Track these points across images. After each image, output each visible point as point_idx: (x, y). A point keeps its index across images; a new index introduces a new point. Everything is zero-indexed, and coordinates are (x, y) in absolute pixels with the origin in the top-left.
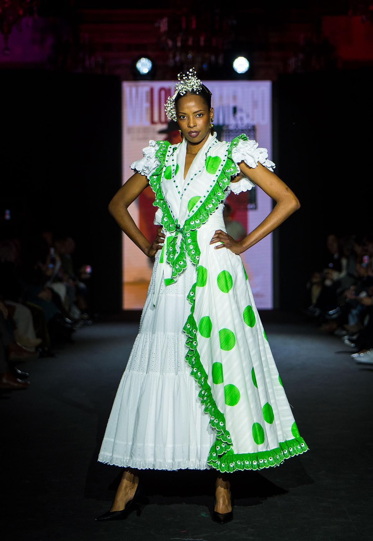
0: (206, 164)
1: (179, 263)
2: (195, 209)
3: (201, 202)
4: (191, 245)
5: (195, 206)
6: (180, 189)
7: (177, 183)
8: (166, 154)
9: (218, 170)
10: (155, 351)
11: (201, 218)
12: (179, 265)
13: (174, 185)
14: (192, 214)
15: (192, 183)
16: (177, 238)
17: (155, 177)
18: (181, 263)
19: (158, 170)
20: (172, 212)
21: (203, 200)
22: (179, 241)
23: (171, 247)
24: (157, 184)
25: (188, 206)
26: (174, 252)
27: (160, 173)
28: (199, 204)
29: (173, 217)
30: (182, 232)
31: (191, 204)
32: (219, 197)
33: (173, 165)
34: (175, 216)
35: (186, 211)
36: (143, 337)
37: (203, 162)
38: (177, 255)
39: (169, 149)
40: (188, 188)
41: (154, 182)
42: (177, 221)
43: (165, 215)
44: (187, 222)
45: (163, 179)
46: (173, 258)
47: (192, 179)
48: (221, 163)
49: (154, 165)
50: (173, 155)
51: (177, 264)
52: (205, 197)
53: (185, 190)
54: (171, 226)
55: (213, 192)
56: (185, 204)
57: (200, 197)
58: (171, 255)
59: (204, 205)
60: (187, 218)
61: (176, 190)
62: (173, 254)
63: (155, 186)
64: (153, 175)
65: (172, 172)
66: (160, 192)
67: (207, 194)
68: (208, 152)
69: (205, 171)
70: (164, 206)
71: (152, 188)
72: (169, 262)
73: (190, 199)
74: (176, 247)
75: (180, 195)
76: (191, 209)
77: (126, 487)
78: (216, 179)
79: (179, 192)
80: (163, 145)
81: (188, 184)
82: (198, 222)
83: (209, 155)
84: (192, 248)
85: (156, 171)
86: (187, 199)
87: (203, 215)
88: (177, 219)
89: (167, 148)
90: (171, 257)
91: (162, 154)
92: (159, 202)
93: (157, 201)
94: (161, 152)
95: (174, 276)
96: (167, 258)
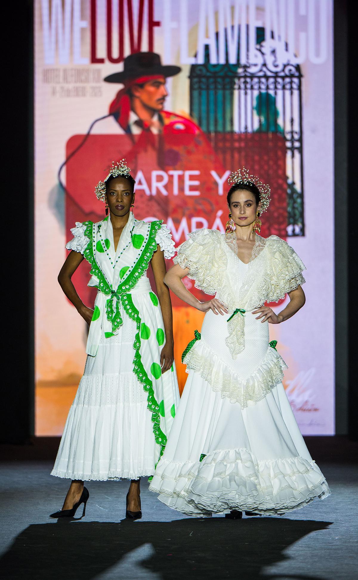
0: (132, 240)
1: (117, 320)
2: (125, 277)
3: (130, 271)
4: (128, 306)
5: (125, 275)
6: (113, 260)
7: (110, 256)
8: (92, 232)
9: (142, 246)
10: (104, 389)
11: (130, 284)
12: (117, 322)
13: (108, 257)
14: (123, 281)
15: (121, 256)
16: (113, 300)
17: (88, 251)
18: (118, 320)
19: (89, 245)
20: (106, 279)
21: (131, 269)
22: (114, 303)
23: (109, 308)
24: (91, 257)
25: (120, 275)
26: (112, 311)
27: (91, 248)
28: (128, 273)
29: (107, 283)
30: (116, 296)
31: (123, 272)
32: (143, 268)
33: (102, 240)
34: (109, 282)
35: (119, 278)
36: (95, 378)
37: (130, 240)
38: (114, 314)
39: (93, 227)
40: (120, 260)
41: (88, 255)
42: (111, 286)
43: (101, 281)
44: (120, 287)
45: (96, 252)
46: (112, 316)
47: (122, 253)
48: (145, 240)
49: (84, 242)
50: (99, 232)
51: (115, 321)
52: (132, 267)
53: (117, 261)
54: (107, 290)
55: (139, 264)
56: (118, 273)
57: (129, 267)
58: (110, 315)
59: (132, 273)
60: (119, 284)
61: (110, 261)
62: (111, 313)
63: (90, 259)
64: (86, 250)
65: (103, 246)
66: (95, 262)
67: (134, 265)
68: (133, 230)
69: (132, 247)
70: (99, 274)
71: (88, 261)
72: (109, 320)
73: (121, 269)
74: (113, 308)
75: (112, 266)
76: (122, 277)
77: (74, 492)
78: (141, 253)
79: (112, 263)
80: (89, 225)
81: (119, 257)
82: (127, 287)
83: (133, 233)
84: (129, 308)
85: (88, 246)
86: (118, 269)
87: (132, 282)
88: (111, 285)
89: (92, 227)
90: (110, 316)
91: (89, 232)
92: (94, 271)
93: (93, 270)
94: (88, 231)
95: (114, 331)
96: (107, 317)
